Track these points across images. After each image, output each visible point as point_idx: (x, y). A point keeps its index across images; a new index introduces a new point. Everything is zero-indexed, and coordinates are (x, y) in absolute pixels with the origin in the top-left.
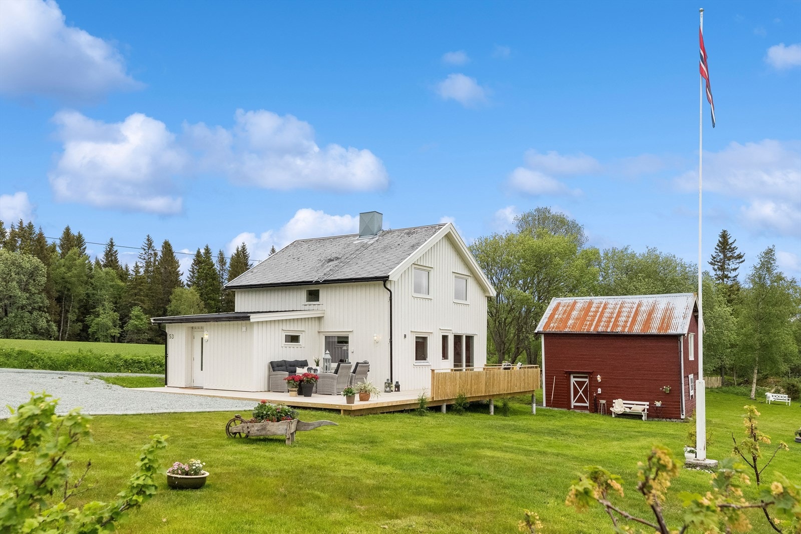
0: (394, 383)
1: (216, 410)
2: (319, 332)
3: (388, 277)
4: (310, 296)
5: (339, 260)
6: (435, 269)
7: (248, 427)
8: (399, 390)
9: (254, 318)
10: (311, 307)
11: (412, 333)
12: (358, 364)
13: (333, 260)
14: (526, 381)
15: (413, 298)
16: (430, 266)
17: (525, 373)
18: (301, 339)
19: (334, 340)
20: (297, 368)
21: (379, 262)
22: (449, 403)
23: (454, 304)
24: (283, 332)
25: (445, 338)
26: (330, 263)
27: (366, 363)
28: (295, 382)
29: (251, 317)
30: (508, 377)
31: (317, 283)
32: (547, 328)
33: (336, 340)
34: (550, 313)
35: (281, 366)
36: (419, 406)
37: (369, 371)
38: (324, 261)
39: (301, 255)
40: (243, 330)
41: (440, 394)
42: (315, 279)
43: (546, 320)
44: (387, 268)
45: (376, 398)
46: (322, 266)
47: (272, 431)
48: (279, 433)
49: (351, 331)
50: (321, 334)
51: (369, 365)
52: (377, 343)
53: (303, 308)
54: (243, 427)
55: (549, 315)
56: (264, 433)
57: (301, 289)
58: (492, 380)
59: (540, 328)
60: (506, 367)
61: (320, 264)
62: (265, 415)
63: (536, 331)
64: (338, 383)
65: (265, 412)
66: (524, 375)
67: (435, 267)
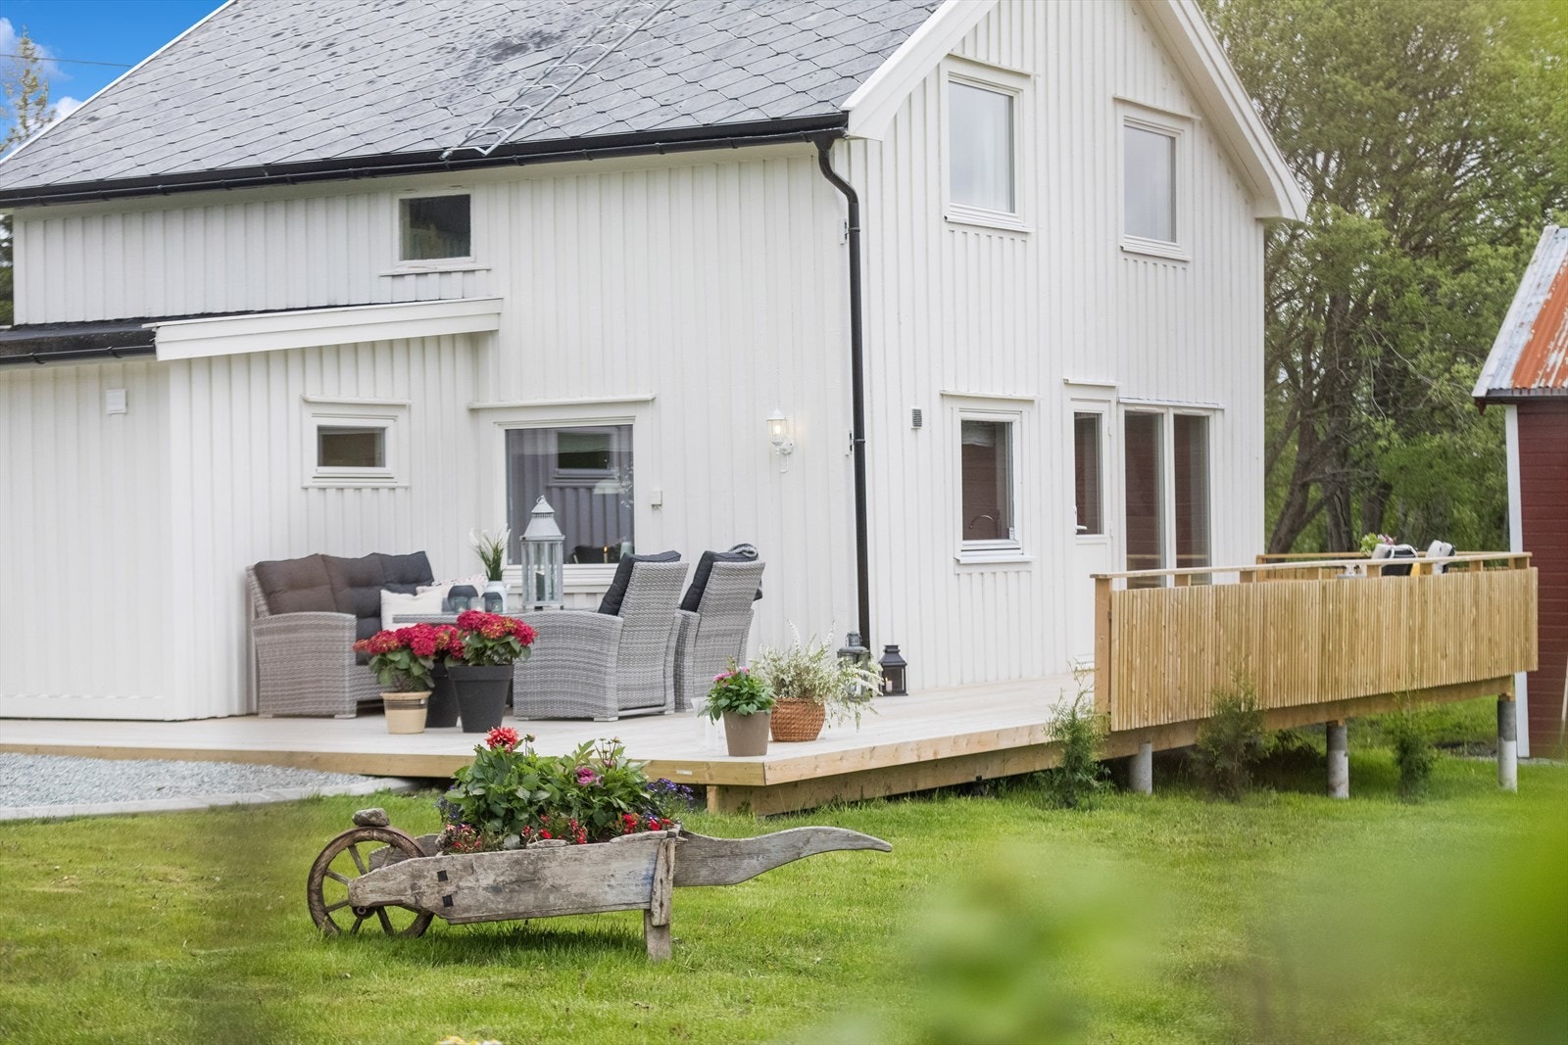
0: (877, 652)
1: (81, 809)
2: (474, 411)
3: (841, 120)
4: (421, 232)
5: (556, 49)
6: (1040, 82)
7: (442, 876)
8: (899, 690)
9: (171, 343)
10: (431, 286)
11: (948, 404)
12: (708, 561)
13: (520, 48)
14: (1483, 629)
15: (946, 227)
16: (1016, 67)
17: (1476, 591)
18: (391, 446)
19: (540, 451)
20: (385, 593)
21: (779, 47)
22: (1165, 746)
23: (1122, 256)
24: (308, 411)
25: (1086, 428)
26: (513, 63)
27: (744, 554)
28: (414, 659)
29: (158, 339)
30: (1411, 609)
31: (465, 160)
32: (1535, 375)
33: (553, 449)
34: (1542, 299)
35: (311, 584)
36: (1054, 761)
37: (759, 595)
38: (472, 55)
39: (339, 28)
40: (110, 408)
41: (1135, 698)
42: (453, 142)
43: (1525, 336)
44: (829, 75)
45: (849, 726)
46: (472, 76)
47: (574, 890)
48: (612, 897)
49: (645, 402)
50: (486, 421)
51: (762, 568)
52: (786, 454)
53: (387, 290)
54: (417, 876)
55: (1537, 310)
56: (527, 900)
57: (372, 193)
58: (1345, 624)
59: (1496, 373)
60: (1392, 560)
61: (457, 70)
62: (523, 809)
63: (1480, 391)
64: (624, 659)
65: (523, 793)
66: (1476, 603)
67: (1040, 70)
